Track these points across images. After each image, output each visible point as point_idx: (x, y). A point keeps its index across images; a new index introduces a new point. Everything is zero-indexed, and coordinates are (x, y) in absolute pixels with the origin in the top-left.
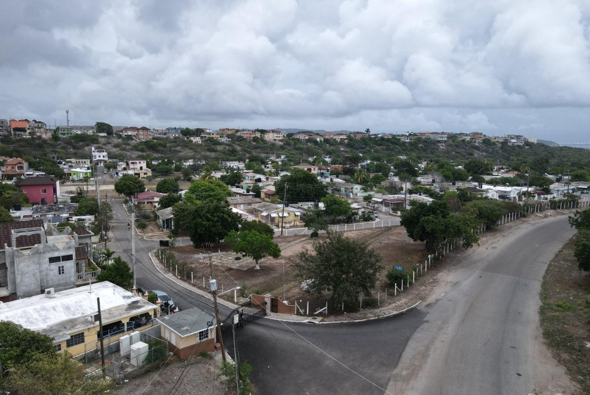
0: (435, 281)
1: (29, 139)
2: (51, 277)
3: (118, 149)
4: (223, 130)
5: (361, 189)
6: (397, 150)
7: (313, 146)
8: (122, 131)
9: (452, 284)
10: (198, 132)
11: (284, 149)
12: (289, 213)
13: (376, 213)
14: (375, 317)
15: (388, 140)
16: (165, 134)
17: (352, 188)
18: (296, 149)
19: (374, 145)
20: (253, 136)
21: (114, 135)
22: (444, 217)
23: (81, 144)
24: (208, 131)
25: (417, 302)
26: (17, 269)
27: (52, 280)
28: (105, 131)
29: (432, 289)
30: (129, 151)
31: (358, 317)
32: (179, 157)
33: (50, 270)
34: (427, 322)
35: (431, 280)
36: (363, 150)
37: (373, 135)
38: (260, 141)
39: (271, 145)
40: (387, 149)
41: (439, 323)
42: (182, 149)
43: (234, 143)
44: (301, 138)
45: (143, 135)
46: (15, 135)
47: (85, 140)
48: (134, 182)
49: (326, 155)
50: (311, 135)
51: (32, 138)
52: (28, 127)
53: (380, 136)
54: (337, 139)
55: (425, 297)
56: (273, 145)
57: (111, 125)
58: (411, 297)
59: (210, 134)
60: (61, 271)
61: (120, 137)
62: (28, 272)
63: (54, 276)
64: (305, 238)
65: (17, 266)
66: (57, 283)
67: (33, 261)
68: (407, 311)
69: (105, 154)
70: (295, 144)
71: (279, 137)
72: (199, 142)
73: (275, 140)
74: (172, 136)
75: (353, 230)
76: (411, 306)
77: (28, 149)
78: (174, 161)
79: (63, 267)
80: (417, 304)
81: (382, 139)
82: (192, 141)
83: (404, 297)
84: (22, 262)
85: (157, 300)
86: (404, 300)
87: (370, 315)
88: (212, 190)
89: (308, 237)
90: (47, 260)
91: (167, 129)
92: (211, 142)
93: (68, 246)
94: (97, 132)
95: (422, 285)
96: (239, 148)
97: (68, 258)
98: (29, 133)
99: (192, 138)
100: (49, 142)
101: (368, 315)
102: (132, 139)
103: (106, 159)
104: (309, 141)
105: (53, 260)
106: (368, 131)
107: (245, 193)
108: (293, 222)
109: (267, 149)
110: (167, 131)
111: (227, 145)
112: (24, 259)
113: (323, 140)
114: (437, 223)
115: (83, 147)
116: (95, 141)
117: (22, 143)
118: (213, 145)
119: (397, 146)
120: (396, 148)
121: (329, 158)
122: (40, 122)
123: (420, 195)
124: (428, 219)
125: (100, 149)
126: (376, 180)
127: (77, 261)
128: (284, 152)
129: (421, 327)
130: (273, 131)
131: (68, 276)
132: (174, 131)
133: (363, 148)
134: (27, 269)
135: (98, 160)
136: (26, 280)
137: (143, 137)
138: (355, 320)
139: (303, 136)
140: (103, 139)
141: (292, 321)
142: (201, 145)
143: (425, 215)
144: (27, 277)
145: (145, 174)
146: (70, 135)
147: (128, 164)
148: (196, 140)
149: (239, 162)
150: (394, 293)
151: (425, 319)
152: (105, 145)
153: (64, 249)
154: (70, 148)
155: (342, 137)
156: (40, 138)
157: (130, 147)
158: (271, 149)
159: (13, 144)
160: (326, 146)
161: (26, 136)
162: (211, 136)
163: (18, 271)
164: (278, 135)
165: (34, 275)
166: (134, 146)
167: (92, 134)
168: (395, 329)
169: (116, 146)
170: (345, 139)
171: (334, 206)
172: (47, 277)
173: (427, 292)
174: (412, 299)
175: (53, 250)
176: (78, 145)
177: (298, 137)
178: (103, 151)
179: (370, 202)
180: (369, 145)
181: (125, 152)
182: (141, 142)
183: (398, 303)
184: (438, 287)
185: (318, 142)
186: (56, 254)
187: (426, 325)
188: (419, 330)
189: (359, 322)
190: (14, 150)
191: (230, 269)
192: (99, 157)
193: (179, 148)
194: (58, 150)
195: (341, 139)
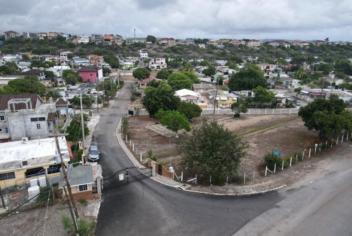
0: (313, 168)
1: (111, 45)
2: (33, 130)
3: (155, 51)
4: (222, 40)
5: (298, 83)
6: (349, 54)
7: (281, 51)
8: (160, 41)
9: (327, 173)
10: (205, 41)
11: (259, 53)
12: (228, 98)
13: (298, 102)
14: (234, 193)
15: (343, 47)
16: (185, 42)
17: (291, 82)
18: (268, 53)
19: (330, 50)
20: (239, 43)
21: (156, 43)
22: (337, 113)
23: (136, 48)
24: (212, 40)
25: (281, 185)
26: (10, 123)
27: (33, 132)
28: (151, 41)
29: (305, 175)
30: (161, 53)
31: (219, 191)
32: (189, 57)
33: (32, 126)
34: (278, 207)
35: (310, 166)
36: (320, 54)
37: (330, 43)
38: (243, 47)
39: (251, 50)
40: (340, 53)
41: (289, 210)
42: (193, 52)
43: (226, 48)
44: (273, 45)
45: (170, 43)
46: (105, 43)
47: (138, 46)
48: (143, 71)
49: (289, 57)
50: (282, 43)
51: (113, 44)
52: (111, 38)
53: (337, 43)
54: (301, 46)
55: (292, 182)
56: (252, 49)
57: (155, 37)
58: (279, 179)
59: (212, 42)
60: (39, 126)
61: (158, 44)
62: (16, 126)
63: (35, 129)
64: (230, 117)
65: (10, 122)
66: (37, 134)
67: (19, 120)
68: (266, 193)
69: (146, 54)
70: (268, 49)
71: (257, 44)
72: (204, 48)
73: (254, 46)
74: (188, 44)
75: (272, 114)
76: (273, 188)
77: (110, 51)
78: (183, 59)
79: (39, 124)
80: (280, 187)
81: (338, 45)
82: (199, 47)
83: (272, 179)
84: (13, 119)
85: (82, 154)
86: (270, 182)
87: (231, 191)
88: (184, 78)
89: (232, 117)
90: (30, 119)
91: (186, 39)
92: (211, 47)
93: (41, 112)
94: (147, 41)
95: (298, 169)
96: (228, 52)
97: (43, 119)
98: (112, 42)
99: (200, 45)
100: (120, 47)
101: (229, 191)
102: (165, 45)
103: (147, 57)
104: (278, 47)
105: (33, 120)
106: (327, 39)
107: (210, 82)
108: (229, 104)
109: (247, 53)
110: (186, 40)
111: (222, 49)
112: (14, 118)
113: (289, 46)
114: (327, 118)
115: (137, 50)
116: (144, 47)
117: (108, 48)
118: (212, 49)
119: (350, 51)
120: (348, 53)
121: (291, 59)
122: (120, 36)
123: (343, 90)
124: (319, 113)
125: (144, 52)
126: (315, 76)
127: (48, 122)
128: (258, 54)
129: (268, 211)
130: (254, 40)
131: (43, 130)
132: (190, 40)
133: (320, 52)
134: (16, 124)
135: (142, 58)
136: (16, 130)
137: (171, 44)
138: (215, 193)
139: (275, 44)
140: (149, 45)
141: (167, 184)
142: (204, 49)
143: (320, 110)
144: (16, 129)
145: (163, 66)
146: (131, 43)
147: (155, 61)
148: (202, 46)
149: (225, 61)
150: (265, 174)
151: (278, 204)
152: (149, 49)
153: (39, 113)
154: (131, 51)
155: (305, 44)
156: (116, 44)
157: (162, 50)
158: (250, 53)
159: (103, 48)
160: (291, 51)
161: (110, 43)
162: (213, 44)
163: (10, 125)
164: (257, 43)
165: (21, 128)
166: (164, 50)
167: (143, 42)
168: (243, 209)
169: (154, 50)
170: (307, 46)
171: (261, 95)
172: (30, 130)
173: (298, 177)
174: (278, 182)
175: (32, 114)
176: (134, 49)
177: (271, 44)
178: (146, 53)
179: (299, 93)
180: (326, 50)
181: (159, 53)
182: (169, 47)
183: (263, 183)
184: (311, 174)
185: (286, 48)
186: (35, 116)
187: (275, 210)
188: (264, 214)
189: (218, 195)
190: (103, 52)
191: (160, 135)
192: (143, 56)
193: (190, 51)
194: (124, 52)
195: (304, 46)
